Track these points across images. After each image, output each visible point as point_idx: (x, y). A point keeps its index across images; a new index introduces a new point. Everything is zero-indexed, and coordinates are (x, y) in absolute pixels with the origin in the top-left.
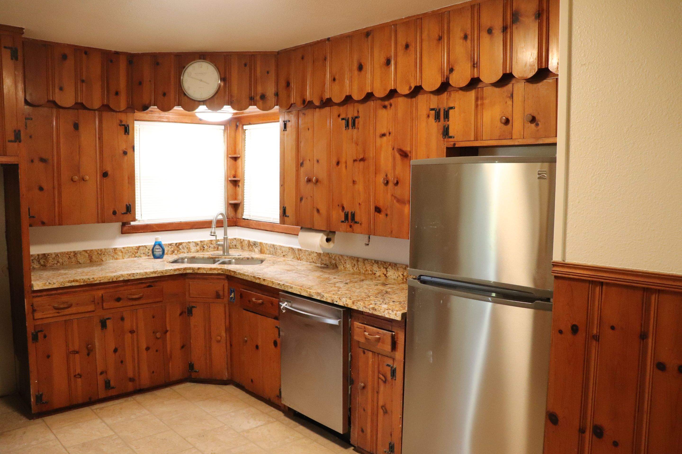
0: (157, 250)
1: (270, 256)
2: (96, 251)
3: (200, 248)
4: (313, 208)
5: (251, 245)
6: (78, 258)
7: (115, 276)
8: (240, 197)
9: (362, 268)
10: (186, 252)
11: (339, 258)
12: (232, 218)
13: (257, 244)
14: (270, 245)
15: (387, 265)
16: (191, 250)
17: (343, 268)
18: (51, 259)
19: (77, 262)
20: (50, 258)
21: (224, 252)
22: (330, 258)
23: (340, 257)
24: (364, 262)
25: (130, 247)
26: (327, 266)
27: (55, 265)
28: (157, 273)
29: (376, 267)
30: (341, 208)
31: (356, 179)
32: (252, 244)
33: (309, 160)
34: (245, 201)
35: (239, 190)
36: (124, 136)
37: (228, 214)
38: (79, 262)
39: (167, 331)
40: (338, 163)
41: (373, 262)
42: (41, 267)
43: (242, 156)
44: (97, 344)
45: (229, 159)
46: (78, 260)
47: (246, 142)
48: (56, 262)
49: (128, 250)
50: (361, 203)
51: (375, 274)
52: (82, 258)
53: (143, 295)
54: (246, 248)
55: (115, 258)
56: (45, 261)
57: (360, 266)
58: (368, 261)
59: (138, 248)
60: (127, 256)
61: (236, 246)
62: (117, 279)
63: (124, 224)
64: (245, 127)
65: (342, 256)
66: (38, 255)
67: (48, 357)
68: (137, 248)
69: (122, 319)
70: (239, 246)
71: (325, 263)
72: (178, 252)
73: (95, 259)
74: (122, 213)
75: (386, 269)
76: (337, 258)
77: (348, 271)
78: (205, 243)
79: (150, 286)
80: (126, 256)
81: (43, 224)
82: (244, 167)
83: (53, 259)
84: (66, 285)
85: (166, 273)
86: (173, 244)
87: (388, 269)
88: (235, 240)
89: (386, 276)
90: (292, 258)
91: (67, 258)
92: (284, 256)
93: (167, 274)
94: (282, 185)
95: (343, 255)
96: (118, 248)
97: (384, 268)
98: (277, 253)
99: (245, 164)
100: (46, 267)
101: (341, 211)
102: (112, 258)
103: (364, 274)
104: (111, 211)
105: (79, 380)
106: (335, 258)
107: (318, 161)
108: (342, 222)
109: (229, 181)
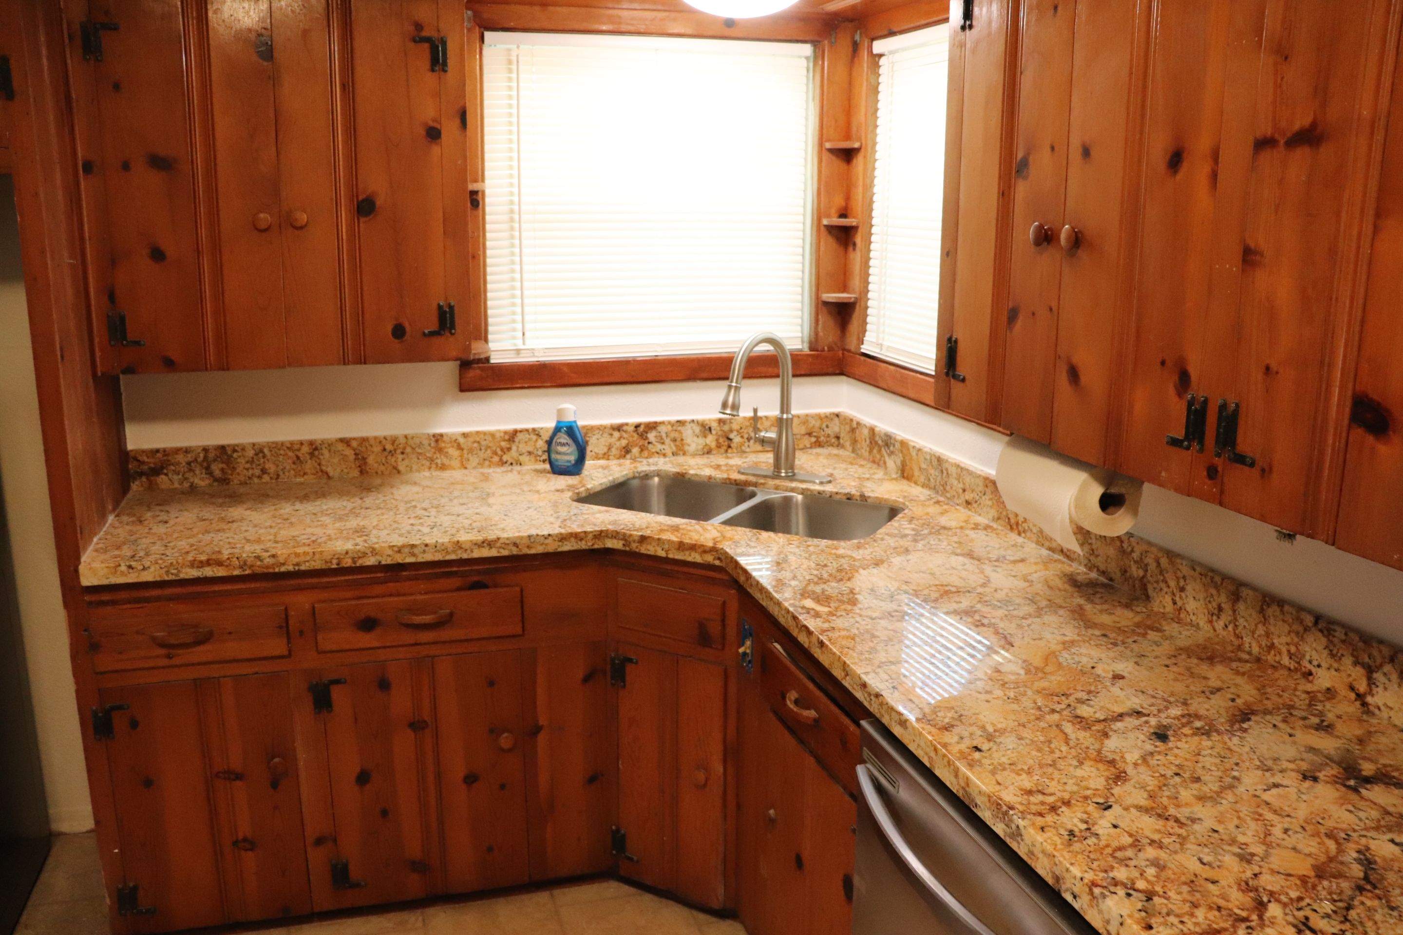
0: (561, 449)
1: (926, 492)
2: (380, 441)
3: (717, 440)
4: (1057, 357)
5: (876, 443)
6: (323, 463)
7: (347, 553)
8: (856, 282)
9: (1253, 633)
10: (669, 452)
11: (1158, 564)
12: (831, 349)
13: (894, 446)
14: (928, 457)
15: (1375, 653)
16: (686, 448)
17: (1169, 608)
18: (243, 461)
19: (320, 473)
20: (239, 460)
21: (777, 465)
22: (1122, 551)
23: (1164, 561)
24: (1262, 611)
25: (485, 433)
26: (1111, 579)
27: (256, 480)
28: (498, 545)
29: (1320, 648)
30: (1176, 378)
31: (1260, 240)
32: (880, 442)
33: (1053, 148)
34: (870, 295)
35: (856, 257)
36: (430, 79)
37: (816, 334)
38: (327, 473)
39: (538, 729)
40: (1175, 160)
41: (1309, 620)
42: (216, 484)
43: (866, 145)
44: (302, 756)
45: (826, 156)
46: (324, 468)
47: (880, 97)
48: (257, 472)
49: (479, 442)
50: (1274, 366)
51: (1310, 673)
52: (336, 460)
53: (451, 615)
54: (863, 451)
55: (437, 464)
56: (224, 466)
57: (1241, 622)
58: (1282, 611)
59: (512, 436)
60: (474, 461)
61: (838, 438)
62: (354, 562)
63: (466, 364)
64: (878, 46)
65: (1171, 555)
66: (206, 450)
67: (148, 783)
68: (507, 437)
69: (384, 685)
70: (846, 440)
71: (1102, 567)
72: (642, 450)
73: (376, 465)
74: (424, 334)
75: (1370, 671)
76: (1150, 560)
77: (1191, 624)
78: (735, 426)
79: (478, 586)
80: (471, 458)
81: (170, 364)
82: (872, 181)
83: (247, 462)
84: (182, 576)
85: (528, 547)
86: (625, 428)
87: (1378, 676)
88: (836, 420)
89: (1364, 704)
90: (993, 520)
91: (290, 461)
92: (968, 503)
93: (533, 551)
94: (949, 253)
95: (1178, 555)
96: (447, 435)
97: (1356, 663)
98: (948, 488)
99: (877, 173)
100: (228, 484)
101: (1171, 391)
102: (428, 463)
103: (1258, 660)
104: (389, 328)
105: (250, 859)
106: (1141, 559)
107: (1086, 152)
108: (1175, 442)
109: (822, 228)
